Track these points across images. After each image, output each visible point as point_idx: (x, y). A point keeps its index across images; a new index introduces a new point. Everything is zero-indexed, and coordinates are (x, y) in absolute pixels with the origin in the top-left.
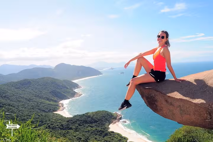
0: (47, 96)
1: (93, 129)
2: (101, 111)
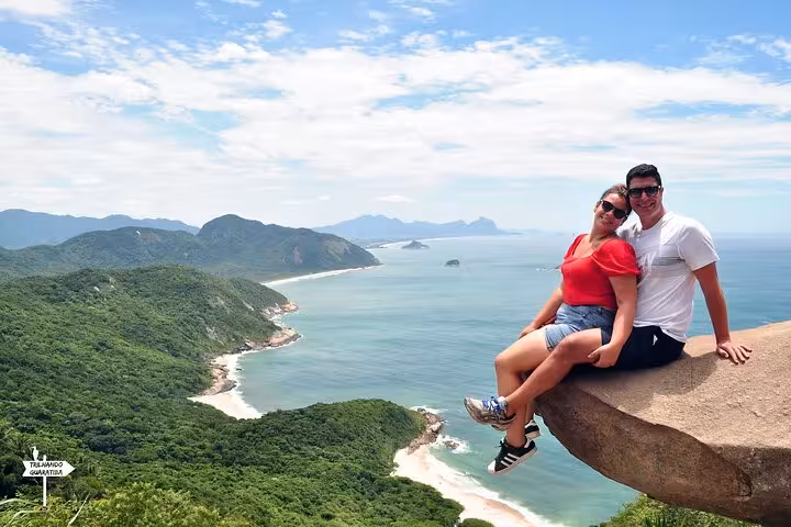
0: (166, 337)
1: (336, 468)
2: (366, 402)
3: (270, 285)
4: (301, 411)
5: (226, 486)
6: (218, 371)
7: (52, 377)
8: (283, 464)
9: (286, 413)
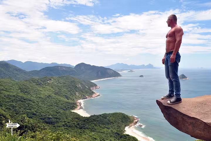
0: (66, 94)
1: (109, 131)
2: (117, 113)
3: (93, 81)
4: (100, 115)
5: (80, 134)
6: (79, 104)
7: (37, 104)
8: (95, 129)
9: (96, 116)
